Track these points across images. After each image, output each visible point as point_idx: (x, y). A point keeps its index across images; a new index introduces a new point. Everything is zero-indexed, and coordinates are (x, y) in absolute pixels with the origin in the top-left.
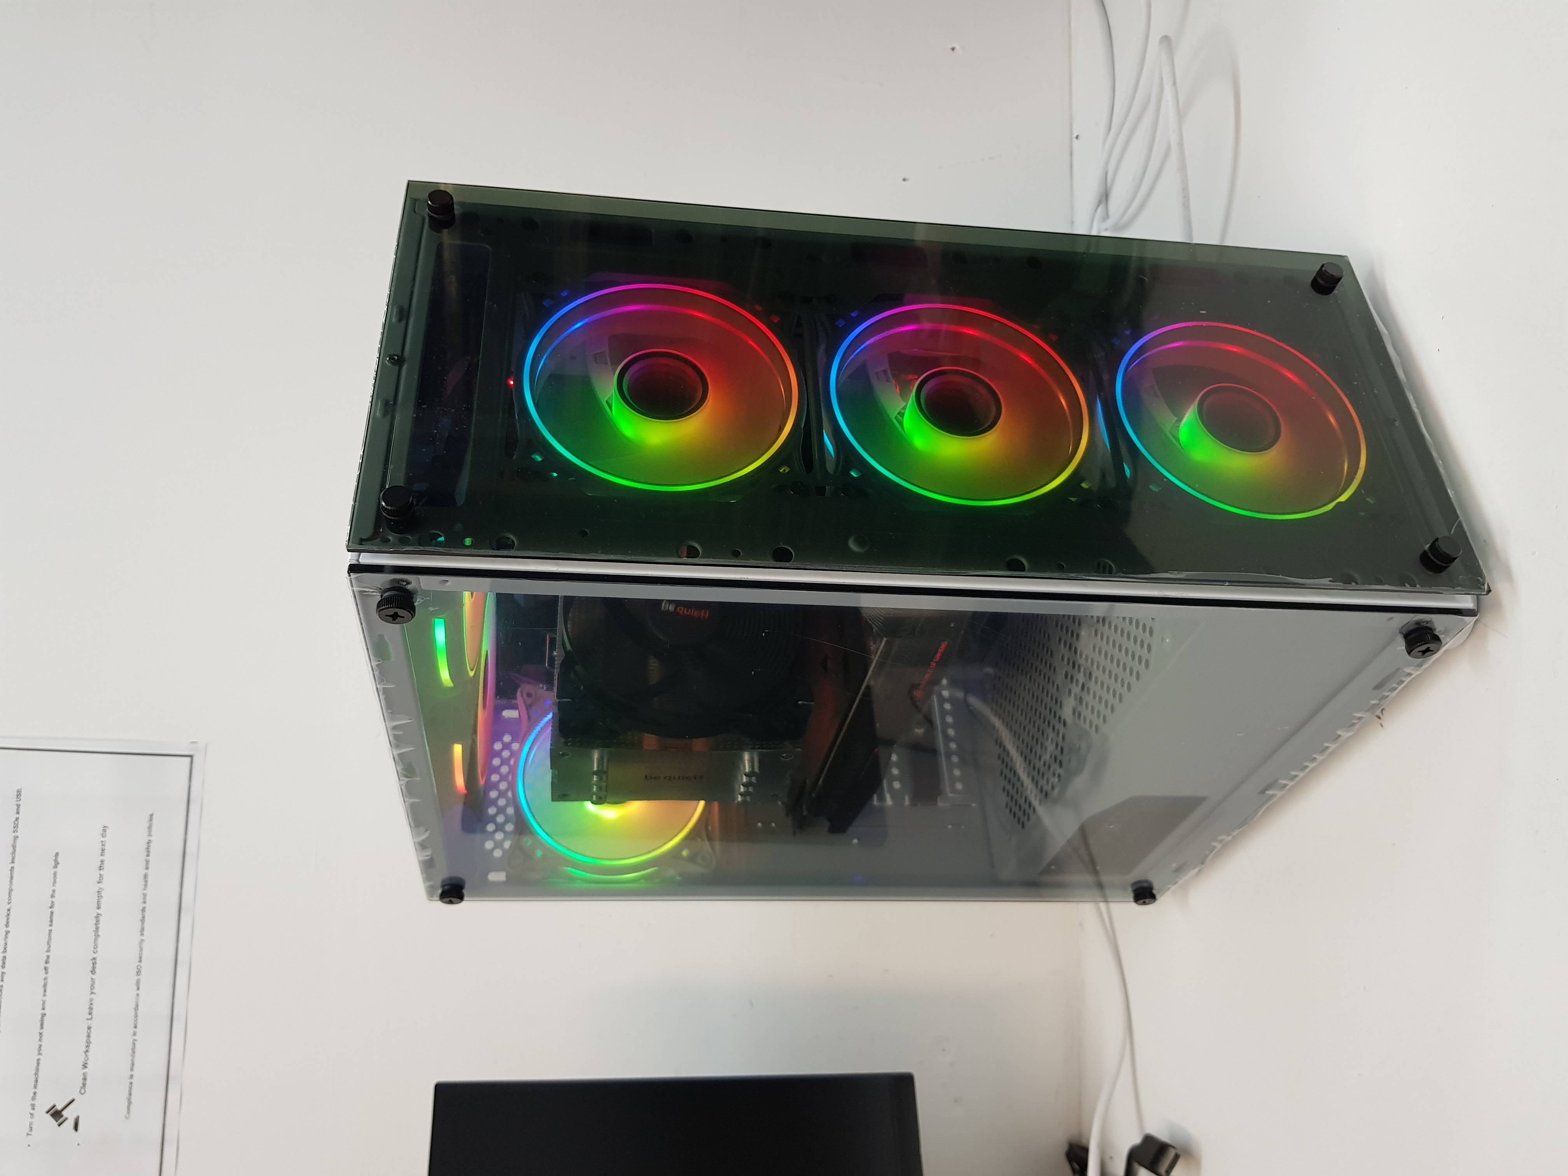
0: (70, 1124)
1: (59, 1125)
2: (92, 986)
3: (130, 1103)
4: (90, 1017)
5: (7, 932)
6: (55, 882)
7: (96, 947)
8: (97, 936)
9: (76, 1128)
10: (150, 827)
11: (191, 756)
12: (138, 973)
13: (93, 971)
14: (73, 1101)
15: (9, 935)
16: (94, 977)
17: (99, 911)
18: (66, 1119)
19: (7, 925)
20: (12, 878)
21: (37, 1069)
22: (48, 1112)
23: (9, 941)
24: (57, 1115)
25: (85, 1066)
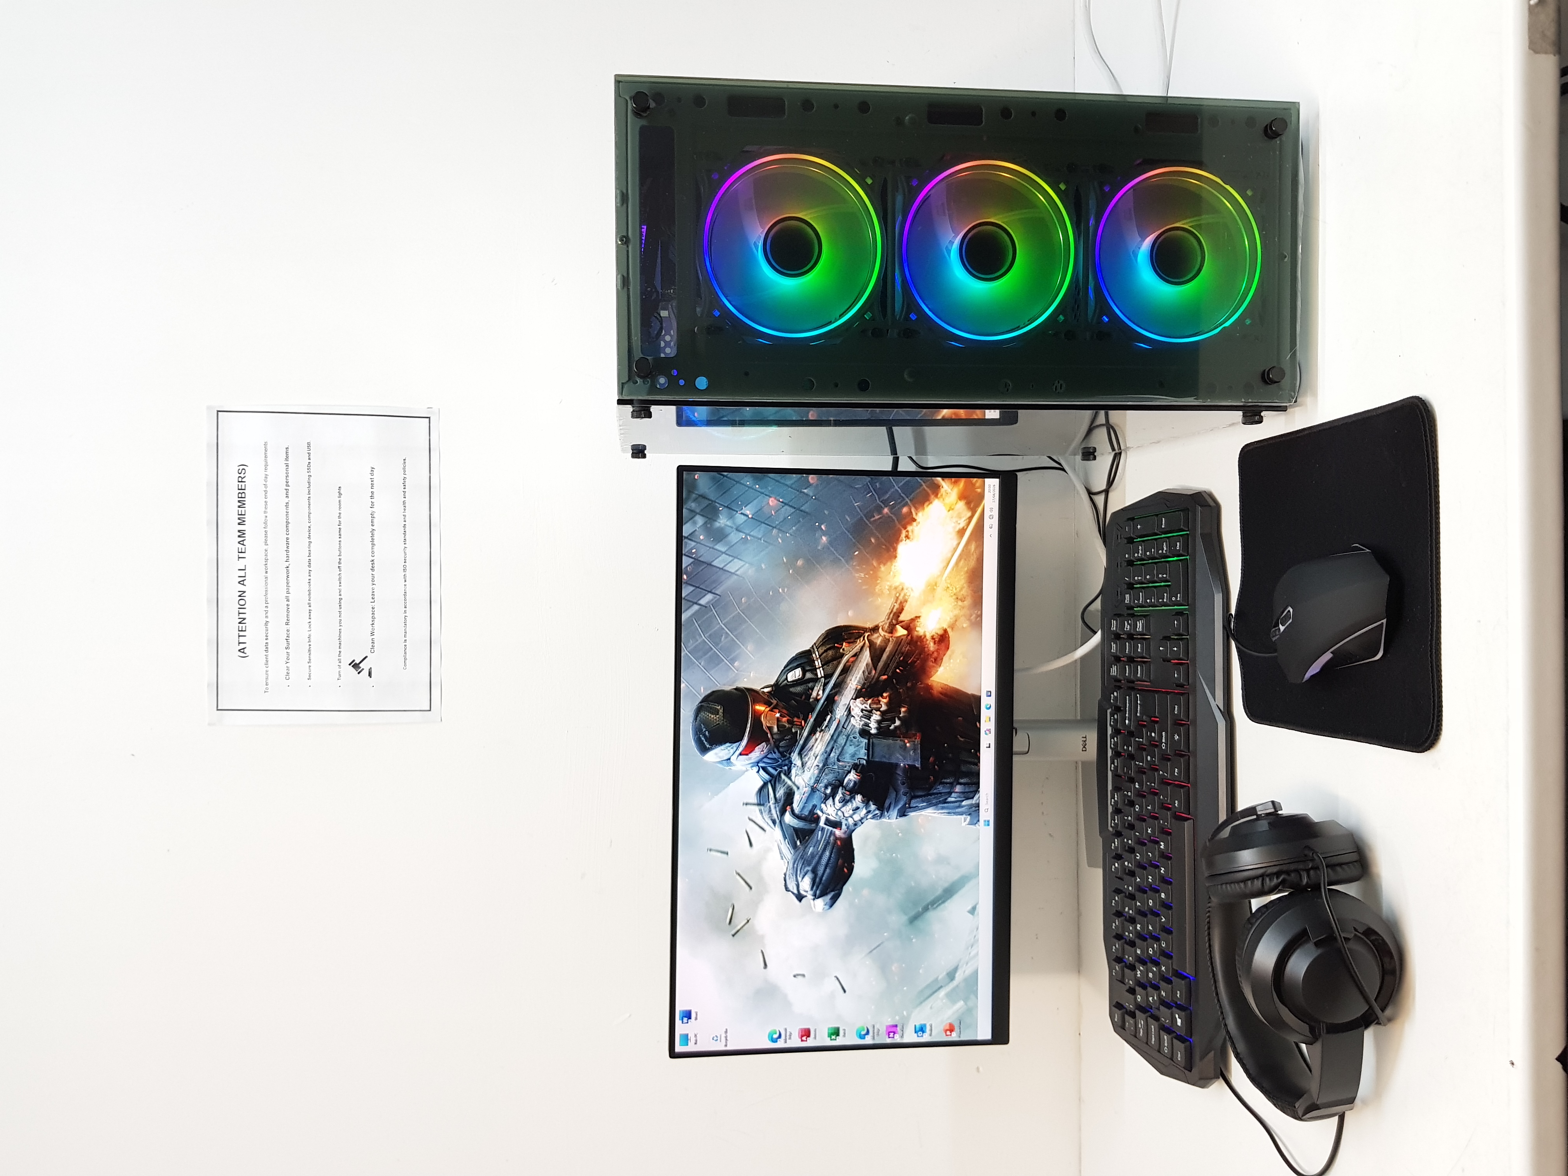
0: (366, 672)
1: (359, 673)
2: (373, 580)
3: (405, 659)
4: (373, 601)
5: (310, 542)
6: (340, 508)
7: (373, 552)
8: (373, 545)
9: (370, 675)
10: (404, 469)
11: (429, 418)
12: (405, 570)
13: (373, 570)
14: (366, 657)
15: (312, 545)
16: (373, 573)
17: (373, 528)
18: (363, 669)
19: (309, 538)
20: (309, 504)
21: (340, 636)
22: (350, 664)
23: (312, 549)
24: (356, 666)
25: (372, 634)
